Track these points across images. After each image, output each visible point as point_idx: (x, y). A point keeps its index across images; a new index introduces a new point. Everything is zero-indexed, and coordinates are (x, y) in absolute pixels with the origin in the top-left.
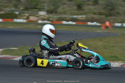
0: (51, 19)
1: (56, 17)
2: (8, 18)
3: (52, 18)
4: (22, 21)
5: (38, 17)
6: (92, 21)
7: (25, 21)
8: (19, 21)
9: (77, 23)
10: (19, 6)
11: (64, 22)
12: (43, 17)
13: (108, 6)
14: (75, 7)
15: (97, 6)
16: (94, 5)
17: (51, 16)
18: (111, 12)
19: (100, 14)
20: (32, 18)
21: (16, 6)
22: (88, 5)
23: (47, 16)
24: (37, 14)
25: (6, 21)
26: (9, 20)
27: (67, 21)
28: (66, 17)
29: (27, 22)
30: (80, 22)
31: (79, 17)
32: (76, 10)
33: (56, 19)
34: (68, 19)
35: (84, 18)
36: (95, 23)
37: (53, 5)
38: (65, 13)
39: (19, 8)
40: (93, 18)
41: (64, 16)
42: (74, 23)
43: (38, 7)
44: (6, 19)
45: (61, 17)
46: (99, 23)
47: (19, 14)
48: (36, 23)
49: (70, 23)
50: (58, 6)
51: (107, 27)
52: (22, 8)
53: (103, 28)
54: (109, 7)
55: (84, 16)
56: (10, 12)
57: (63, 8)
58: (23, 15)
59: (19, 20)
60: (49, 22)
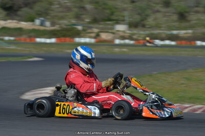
0: (135, 37)
2: (64, 36)
3: (138, 35)
4: (87, 40)
5: (113, 33)
7: (93, 41)
8: (83, 40)
9: (179, 42)
10: (84, 16)
11: (158, 42)
12: (122, 34)
14: (175, 17)
20: (104, 36)
22: (197, 12)
23: (128, 32)
24: (112, 29)
25: (63, 41)
26: (68, 39)
27: (162, 40)
28: (159, 33)
29: (97, 42)
30: (183, 42)
31: (182, 33)
32: (176, 21)
33: (144, 36)
34: (164, 36)
35: (189, 35)
37: (139, 14)
38: (158, 26)
39: (83, 21)
41: (156, 32)
42: (173, 43)
43: (114, 17)
44: (63, 38)
45: (152, 34)
47: (84, 30)
48: (110, 43)
49: (167, 42)
50: (147, 16)
52: (87, 20)
55: (190, 31)
56: (69, 27)
57: (155, 19)
58: (89, 31)
59: (82, 39)
60: (132, 42)
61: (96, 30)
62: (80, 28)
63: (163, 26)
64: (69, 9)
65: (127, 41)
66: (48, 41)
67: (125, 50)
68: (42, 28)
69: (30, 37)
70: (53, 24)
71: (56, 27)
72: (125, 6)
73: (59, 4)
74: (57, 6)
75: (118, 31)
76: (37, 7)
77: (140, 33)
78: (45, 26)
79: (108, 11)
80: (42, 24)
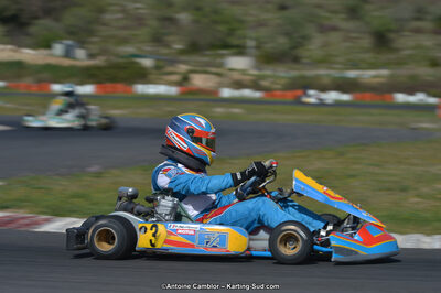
0: (265, 83)
1: (283, 78)
2: (113, 79)
3: (271, 79)
4: (162, 89)
5: (219, 75)
6: (411, 91)
7: (173, 90)
8: (152, 89)
9: (359, 95)
10: (171, 38)
12: (236, 76)
14: (367, 42)
16: (438, 33)
21: (158, 40)
22: (418, 31)
23: (256, 72)
24: (221, 65)
25: (109, 90)
26: (120, 86)
27: (323, 89)
28: (318, 77)
30: (368, 95)
32: (367, 51)
33: (283, 81)
34: (326, 81)
35: (380, 80)
36: (419, 98)
37: (287, 34)
38: (324, 61)
39: (167, 46)
40: (413, 77)
42: (346, 97)
43: (235, 41)
44: (109, 84)
45: (303, 77)
46: (435, 96)
47: (157, 68)
49: (334, 95)
50: (306, 38)
52: (178, 47)
55: (385, 72)
57: (325, 45)
58: (170, 69)
59: (151, 86)
60: (258, 94)
61: (183, 68)
62: (147, 63)
63: (340, 59)
64: (140, 21)
65: (247, 93)
67: (236, 111)
68: (67, 62)
69: (40, 81)
70: (91, 56)
71: (99, 61)
72: (266, 16)
73: (124, 11)
74: (120, 16)
75: (231, 70)
76: (71, 17)
77: (284, 73)
78: (74, 59)
80: (68, 54)
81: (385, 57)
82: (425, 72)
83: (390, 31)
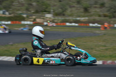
0: (56, 21)
2: (16, 20)
3: (57, 20)
4: (29, 23)
5: (44, 19)
6: (94, 23)
7: (32, 23)
8: (26, 23)
9: (80, 24)
10: (30, 9)
11: (68, 24)
13: (111, 8)
14: (82, 10)
15: (103, 8)
16: (101, 8)
17: (56, 18)
18: (114, 14)
19: (105, 16)
21: (27, 10)
23: (53, 18)
24: (44, 16)
25: (15, 23)
26: (17, 22)
27: (71, 23)
28: (69, 19)
29: (34, 24)
30: (82, 24)
31: (82, 19)
32: (82, 13)
33: (60, 21)
34: (72, 20)
35: (86, 20)
36: (96, 25)
37: (61, 8)
38: (71, 15)
39: (30, 11)
40: (94, 19)
42: (77, 25)
43: (47, 10)
44: (14, 21)
45: (65, 19)
46: (100, 24)
47: (27, 17)
49: (73, 24)
50: (66, 9)
51: (105, 28)
52: (33, 11)
53: (101, 29)
54: (112, 10)
55: (87, 18)
56: (18, 15)
57: (71, 11)
58: (31, 17)
59: (26, 22)
61: (34, 17)
62: (25, 16)
63: (75, 15)
64: (23, 5)
66: (6, 23)
67: (48, 28)
68: (3, 16)
70: (10, 14)
71: (12, 15)
72: (56, 3)
73: (19, 2)
74: (17, 3)
75: (47, 17)
76: (4, 4)
77: (60, 18)
78: (5, 15)
79: (44, 6)
80: (4, 13)
81: (87, 14)
82: (97, 18)
83: (88, 7)
